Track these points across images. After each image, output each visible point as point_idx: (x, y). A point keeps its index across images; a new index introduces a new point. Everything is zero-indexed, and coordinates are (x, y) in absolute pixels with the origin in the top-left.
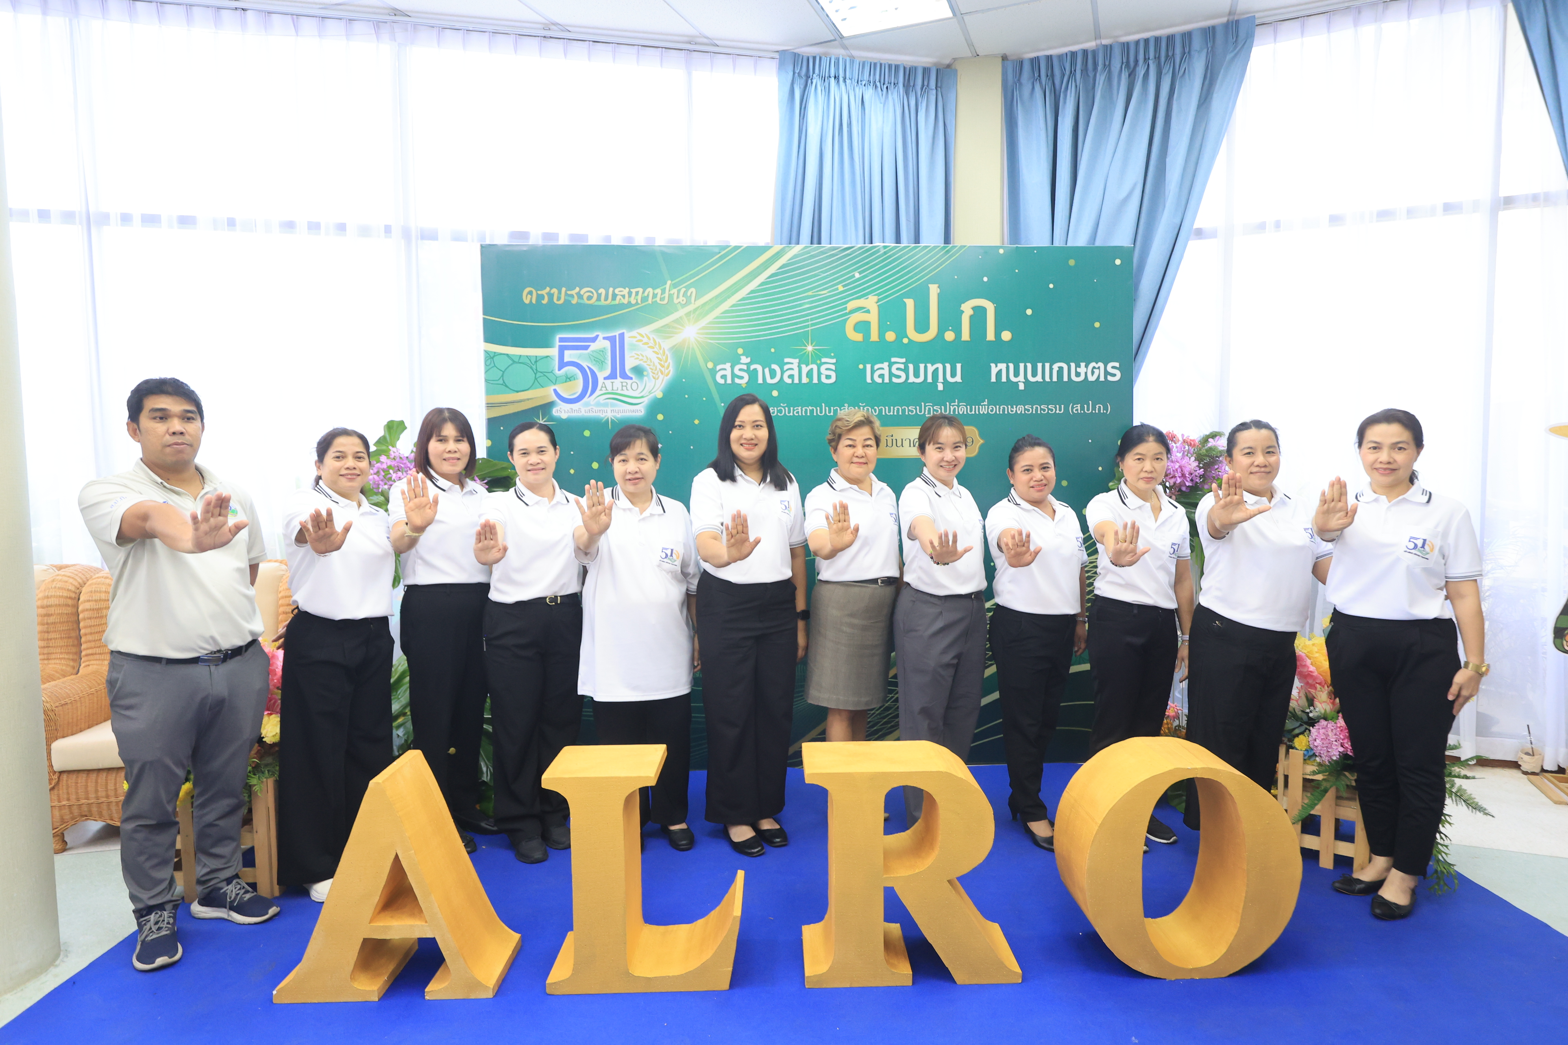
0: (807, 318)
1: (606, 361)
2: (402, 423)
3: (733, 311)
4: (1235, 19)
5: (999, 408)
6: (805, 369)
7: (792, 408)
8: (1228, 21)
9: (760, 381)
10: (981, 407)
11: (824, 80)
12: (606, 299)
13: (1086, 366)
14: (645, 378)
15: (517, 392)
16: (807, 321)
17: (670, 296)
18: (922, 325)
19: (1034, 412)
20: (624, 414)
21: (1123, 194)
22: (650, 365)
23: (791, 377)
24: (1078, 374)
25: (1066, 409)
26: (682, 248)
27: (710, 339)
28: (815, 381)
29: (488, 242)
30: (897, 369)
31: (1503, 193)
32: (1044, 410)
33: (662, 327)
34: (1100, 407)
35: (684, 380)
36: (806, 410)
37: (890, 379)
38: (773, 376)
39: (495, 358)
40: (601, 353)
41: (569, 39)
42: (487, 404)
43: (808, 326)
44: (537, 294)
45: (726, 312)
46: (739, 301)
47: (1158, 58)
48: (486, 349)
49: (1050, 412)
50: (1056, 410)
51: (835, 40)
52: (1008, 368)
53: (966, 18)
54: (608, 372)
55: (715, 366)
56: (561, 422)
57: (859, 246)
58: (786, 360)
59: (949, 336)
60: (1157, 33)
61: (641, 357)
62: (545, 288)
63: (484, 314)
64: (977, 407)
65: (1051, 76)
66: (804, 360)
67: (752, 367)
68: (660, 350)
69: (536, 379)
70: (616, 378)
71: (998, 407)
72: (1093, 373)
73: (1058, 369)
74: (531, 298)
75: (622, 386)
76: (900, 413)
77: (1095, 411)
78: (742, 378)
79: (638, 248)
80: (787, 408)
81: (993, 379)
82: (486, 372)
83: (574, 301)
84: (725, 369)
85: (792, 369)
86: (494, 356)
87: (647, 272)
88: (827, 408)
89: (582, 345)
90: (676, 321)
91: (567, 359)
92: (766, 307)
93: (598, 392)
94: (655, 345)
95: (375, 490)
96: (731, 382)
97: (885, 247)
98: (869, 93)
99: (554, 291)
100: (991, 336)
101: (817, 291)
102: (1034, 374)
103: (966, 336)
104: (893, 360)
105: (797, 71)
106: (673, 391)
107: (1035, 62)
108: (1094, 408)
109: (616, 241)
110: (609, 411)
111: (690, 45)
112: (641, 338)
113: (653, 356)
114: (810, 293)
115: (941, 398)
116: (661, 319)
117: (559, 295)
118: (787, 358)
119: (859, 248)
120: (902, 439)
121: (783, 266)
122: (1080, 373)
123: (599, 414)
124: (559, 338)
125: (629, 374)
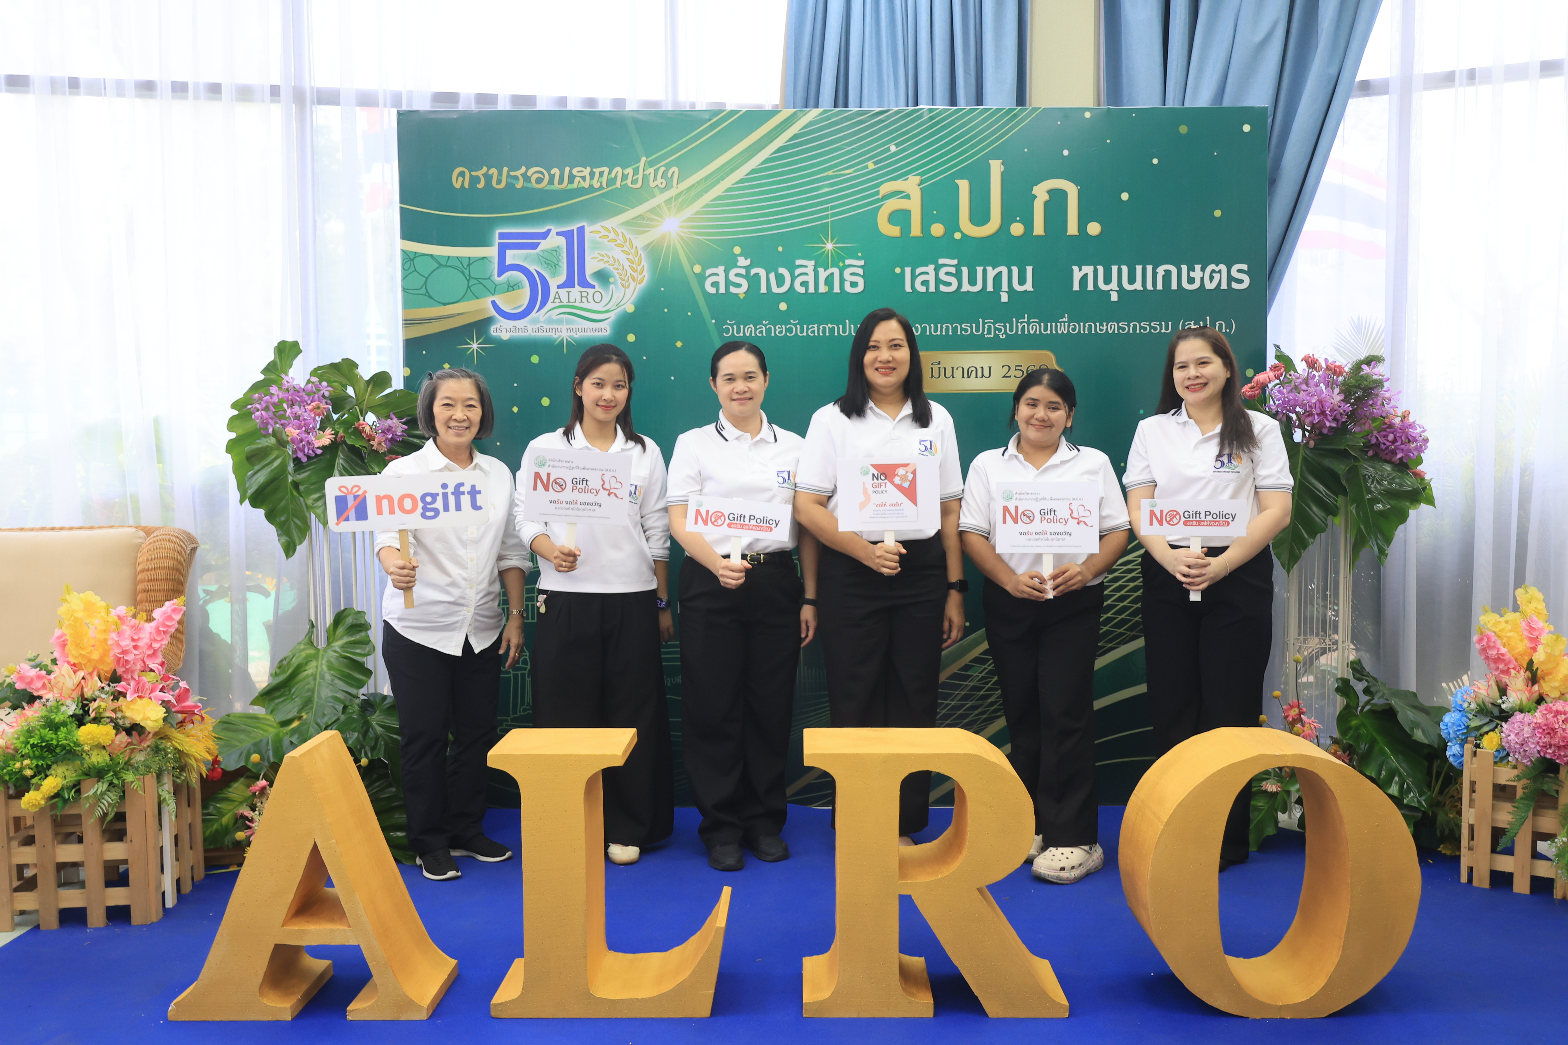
0: (828, 206)
1: (560, 264)
2: (296, 344)
3: (731, 197)
5: (1084, 327)
6: (823, 274)
7: (805, 326)
9: (763, 290)
10: (1059, 324)
12: (561, 181)
13: (1203, 270)
14: (612, 286)
15: (445, 304)
16: (827, 209)
17: (645, 178)
18: (980, 216)
19: (1131, 332)
20: (583, 334)
21: (1260, 36)
22: (618, 269)
23: (804, 284)
24: (1191, 280)
26: (661, 114)
27: (698, 234)
28: (837, 289)
29: (407, 108)
30: (947, 274)
32: (1145, 329)
33: (634, 219)
34: (1221, 325)
35: (662, 289)
36: (824, 328)
37: (937, 287)
38: (780, 283)
39: (415, 261)
40: (554, 253)
42: (405, 320)
43: (826, 217)
44: (471, 175)
45: (718, 198)
46: (736, 183)
49: (1152, 331)
50: (1161, 329)
52: (1095, 272)
54: (562, 278)
55: (704, 270)
56: (500, 343)
57: (896, 109)
58: (798, 262)
59: (1017, 229)
61: (606, 259)
62: (481, 168)
63: (401, 202)
64: (1054, 324)
66: (821, 262)
67: (753, 271)
68: (632, 248)
69: (468, 287)
70: (574, 287)
71: (1082, 324)
72: (1211, 278)
73: (1164, 273)
74: (463, 182)
75: (582, 297)
76: (950, 333)
78: (739, 286)
79: (602, 113)
81: (1076, 287)
82: (403, 279)
83: (519, 185)
84: (717, 274)
85: (806, 274)
86: (415, 257)
87: (615, 146)
88: (852, 326)
89: (529, 243)
90: (652, 211)
91: (508, 262)
92: (771, 191)
93: (549, 305)
94: (625, 242)
95: (262, 431)
96: (724, 292)
97: (930, 110)
99: (494, 171)
100: (1072, 229)
101: (841, 170)
102: (1131, 280)
103: (1039, 229)
104: (941, 261)
106: (648, 303)
110: (564, 330)
112: (607, 234)
113: (622, 257)
114: (830, 173)
115: (1004, 313)
116: (633, 208)
117: (499, 177)
118: (798, 259)
119: (896, 112)
120: (953, 368)
121: (795, 137)
122: (1194, 278)
123: (550, 334)
124: (500, 233)
125: (590, 280)
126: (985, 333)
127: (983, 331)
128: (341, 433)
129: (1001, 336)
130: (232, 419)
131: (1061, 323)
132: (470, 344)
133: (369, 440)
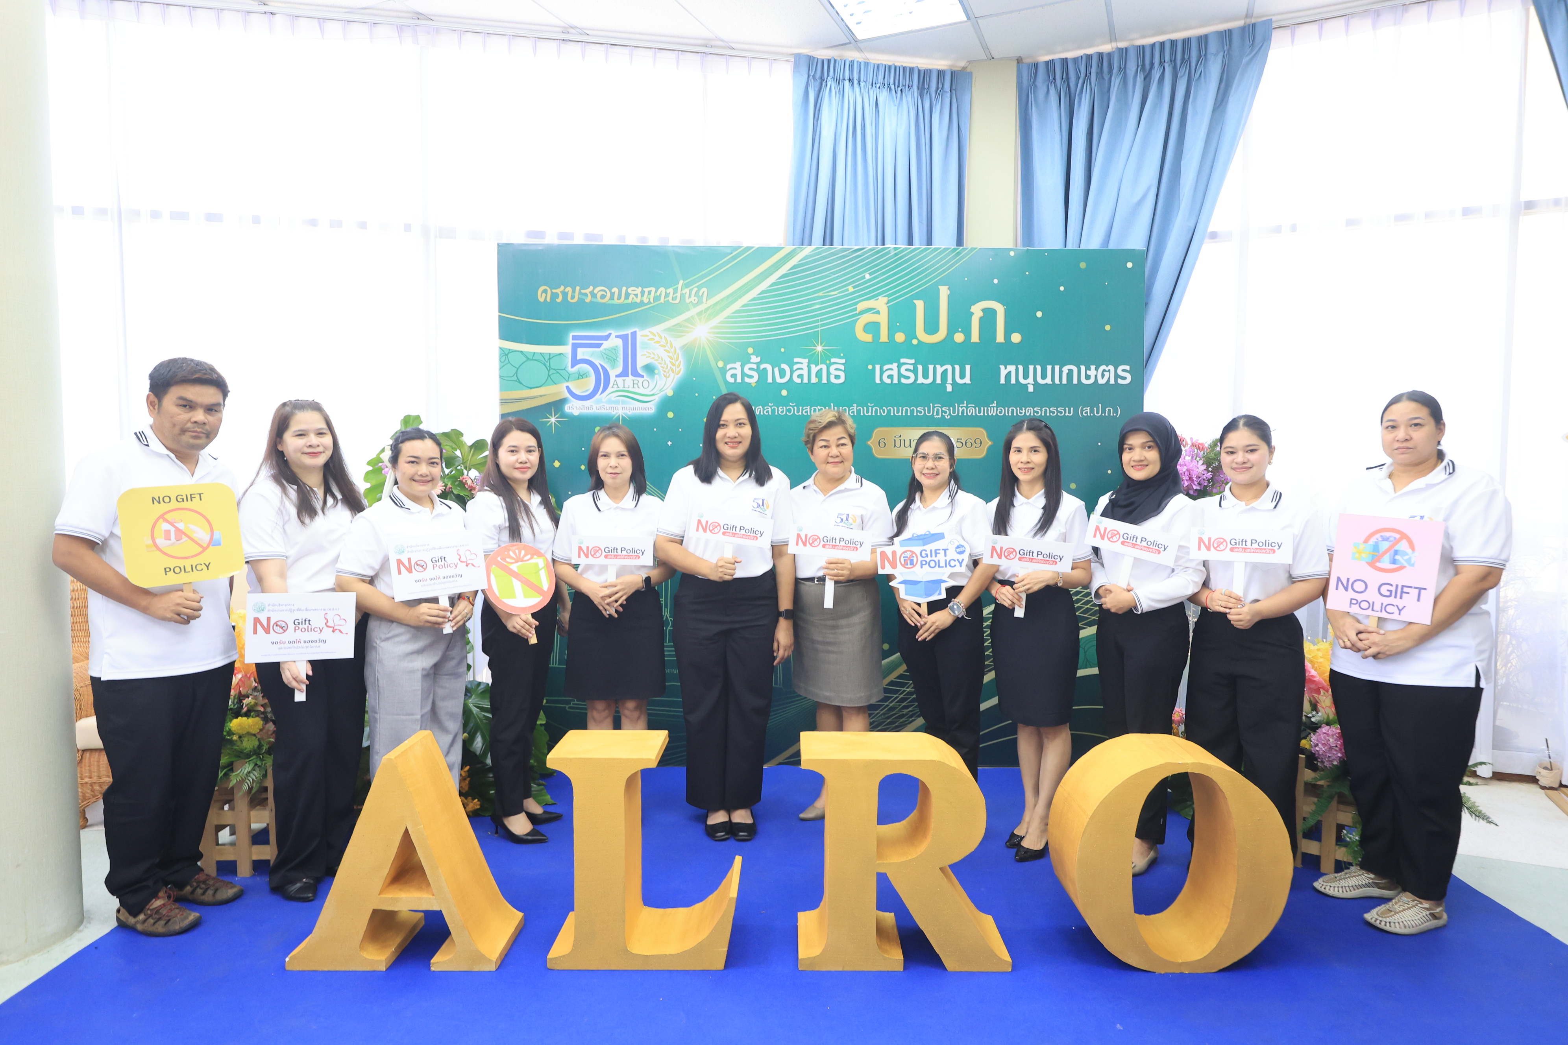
0: (817, 318)
1: (618, 359)
2: (419, 415)
3: (745, 311)
4: (1252, 22)
5: (1008, 410)
6: (814, 369)
7: (801, 408)
8: (1245, 23)
9: (770, 380)
10: (989, 408)
11: (839, 83)
12: (619, 298)
13: (1097, 369)
14: (656, 376)
15: (531, 388)
16: (818, 321)
17: (682, 296)
18: (931, 327)
19: (1043, 415)
20: (635, 412)
21: (1137, 198)
22: (661, 364)
23: (800, 376)
24: (1088, 377)
25: (1076, 411)
26: (694, 248)
27: (721, 338)
28: (824, 381)
29: (505, 241)
30: (906, 370)
31: (1524, 198)
32: (1053, 413)
33: (674, 326)
34: (1109, 410)
35: (694, 379)
37: (899, 380)
38: (782, 375)
39: (509, 355)
41: (587, 42)
42: (502, 401)
43: (817, 327)
44: (552, 292)
45: (737, 312)
46: (749, 301)
47: (1173, 61)
48: (501, 346)
49: (1059, 414)
50: (1065, 413)
51: (850, 43)
52: (1017, 370)
53: (979, 21)
54: (619, 370)
55: (725, 365)
56: (572, 418)
57: (870, 247)
58: (796, 360)
59: (959, 337)
60: (1174, 36)
61: (652, 356)
62: (560, 287)
63: (499, 312)
64: (986, 408)
65: (1066, 79)
66: (813, 360)
67: (762, 366)
68: (672, 348)
69: (549, 375)
70: (628, 376)
71: (1006, 408)
72: (1103, 375)
73: (1067, 371)
74: (546, 297)
75: (634, 384)
76: (909, 414)
77: (1105, 414)
78: (752, 377)
79: (651, 248)
80: (795, 408)
81: (1003, 381)
82: (500, 369)
83: (588, 300)
84: (735, 368)
85: (802, 369)
86: (509, 353)
87: (660, 272)
89: (595, 343)
90: (687, 320)
91: (579, 357)
92: (776, 307)
93: (609, 390)
94: (667, 343)
96: (740, 381)
97: (896, 249)
98: (883, 96)
99: (569, 289)
100: (1000, 338)
101: (827, 292)
102: (1044, 376)
103: (975, 338)
104: (903, 360)
105: (812, 74)
106: (684, 389)
107: (1050, 64)
108: (1104, 411)
109: (631, 241)
110: (620, 408)
111: (706, 48)
112: (653, 337)
113: (664, 355)
114: (820, 294)
115: (950, 400)
116: (673, 318)
117: (573, 294)
118: (797, 358)
119: (870, 249)
120: (910, 440)
121: (794, 267)
122: (1090, 376)
123: (610, 411)
124: (573, 336)
125: (640, 372)
126: (935, 414)
127: (933, 412)
128: (449, 485)
129: (946, 417)
130: (368, 473)
131: (991, 407)
132: (549, 418)
133: (471, 490)
